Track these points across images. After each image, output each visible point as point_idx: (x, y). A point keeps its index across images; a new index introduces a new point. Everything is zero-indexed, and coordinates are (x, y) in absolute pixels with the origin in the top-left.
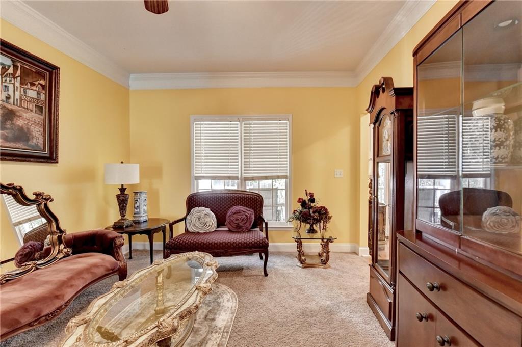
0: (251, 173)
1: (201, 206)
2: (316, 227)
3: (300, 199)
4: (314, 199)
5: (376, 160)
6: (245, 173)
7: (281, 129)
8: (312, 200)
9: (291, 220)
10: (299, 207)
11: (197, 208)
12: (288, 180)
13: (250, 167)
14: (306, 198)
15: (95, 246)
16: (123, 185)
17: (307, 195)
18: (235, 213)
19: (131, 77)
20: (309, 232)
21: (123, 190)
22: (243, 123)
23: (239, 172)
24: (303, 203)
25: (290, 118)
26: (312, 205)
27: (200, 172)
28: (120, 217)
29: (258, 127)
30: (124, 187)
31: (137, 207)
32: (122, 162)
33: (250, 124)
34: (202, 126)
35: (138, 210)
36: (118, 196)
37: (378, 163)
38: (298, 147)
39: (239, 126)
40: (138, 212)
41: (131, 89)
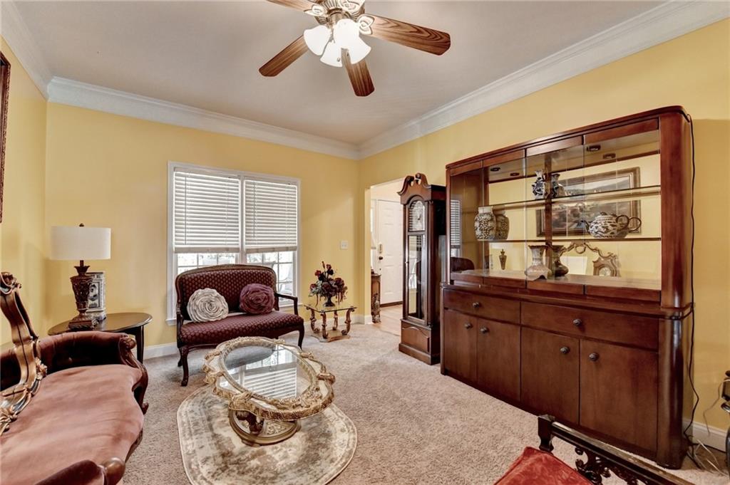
0: (255, 244)
1: (206, 287)
2: (334, 299)
3: (318, 271)
4: (332, 271)
5: (407, 234)
6: (246, 244)
7: (288, 194)
8: (331, 272)
9: (312, 294)
10: (315, 280)
11: (200, 290)
12: (296, 252)
13: (254, 237)
14: (323, 270)
15: (70, 359)
16: (82, 262)
17: (324, 267)
18: (253, 292)
19: (53, 80)
20: (327, 306)
21: (82, 269)
22: (245, 181)
23: (240, 243)
24: (321, 276)
25: (299, 182)
26: (330, 276)
27: (184, 242)
28: (78, 313)
29: (264, 189)
30: (85, 265)
31: (95, 296)
32: (81, 225)
33: (254, 184)
34: (187, 179)
35: (96, 301)
36: (74, 280)
37: (408, 236)
38: (307, 215)
39: (240, 184)
40: (95, 304)
41: (49, 100)
